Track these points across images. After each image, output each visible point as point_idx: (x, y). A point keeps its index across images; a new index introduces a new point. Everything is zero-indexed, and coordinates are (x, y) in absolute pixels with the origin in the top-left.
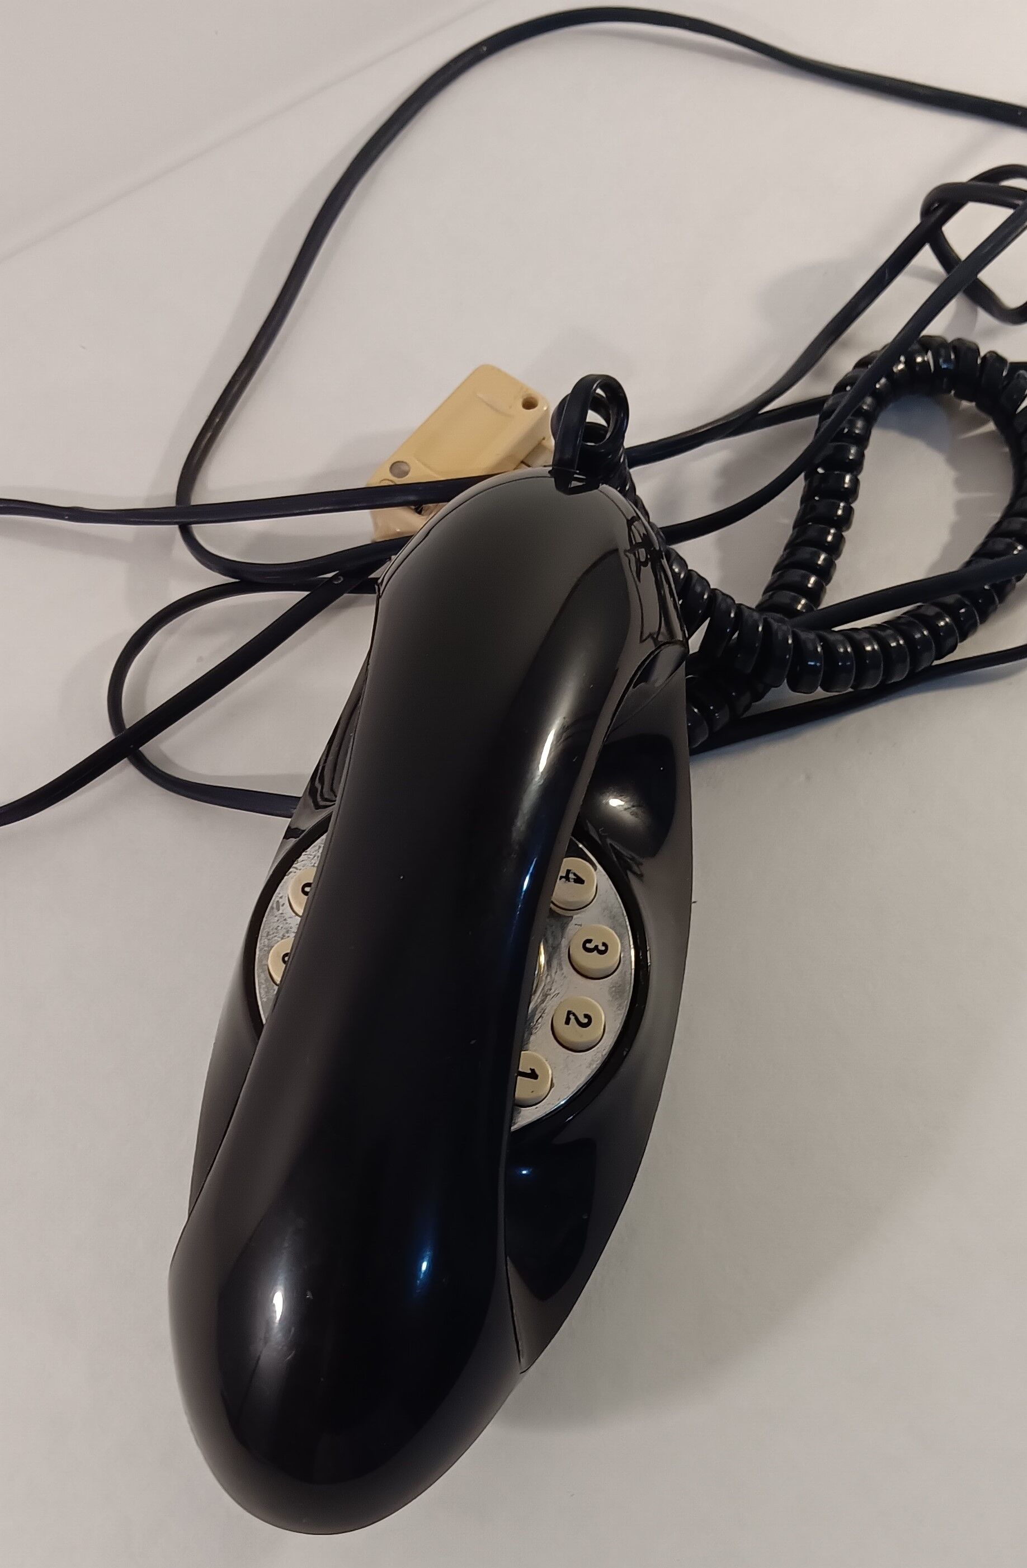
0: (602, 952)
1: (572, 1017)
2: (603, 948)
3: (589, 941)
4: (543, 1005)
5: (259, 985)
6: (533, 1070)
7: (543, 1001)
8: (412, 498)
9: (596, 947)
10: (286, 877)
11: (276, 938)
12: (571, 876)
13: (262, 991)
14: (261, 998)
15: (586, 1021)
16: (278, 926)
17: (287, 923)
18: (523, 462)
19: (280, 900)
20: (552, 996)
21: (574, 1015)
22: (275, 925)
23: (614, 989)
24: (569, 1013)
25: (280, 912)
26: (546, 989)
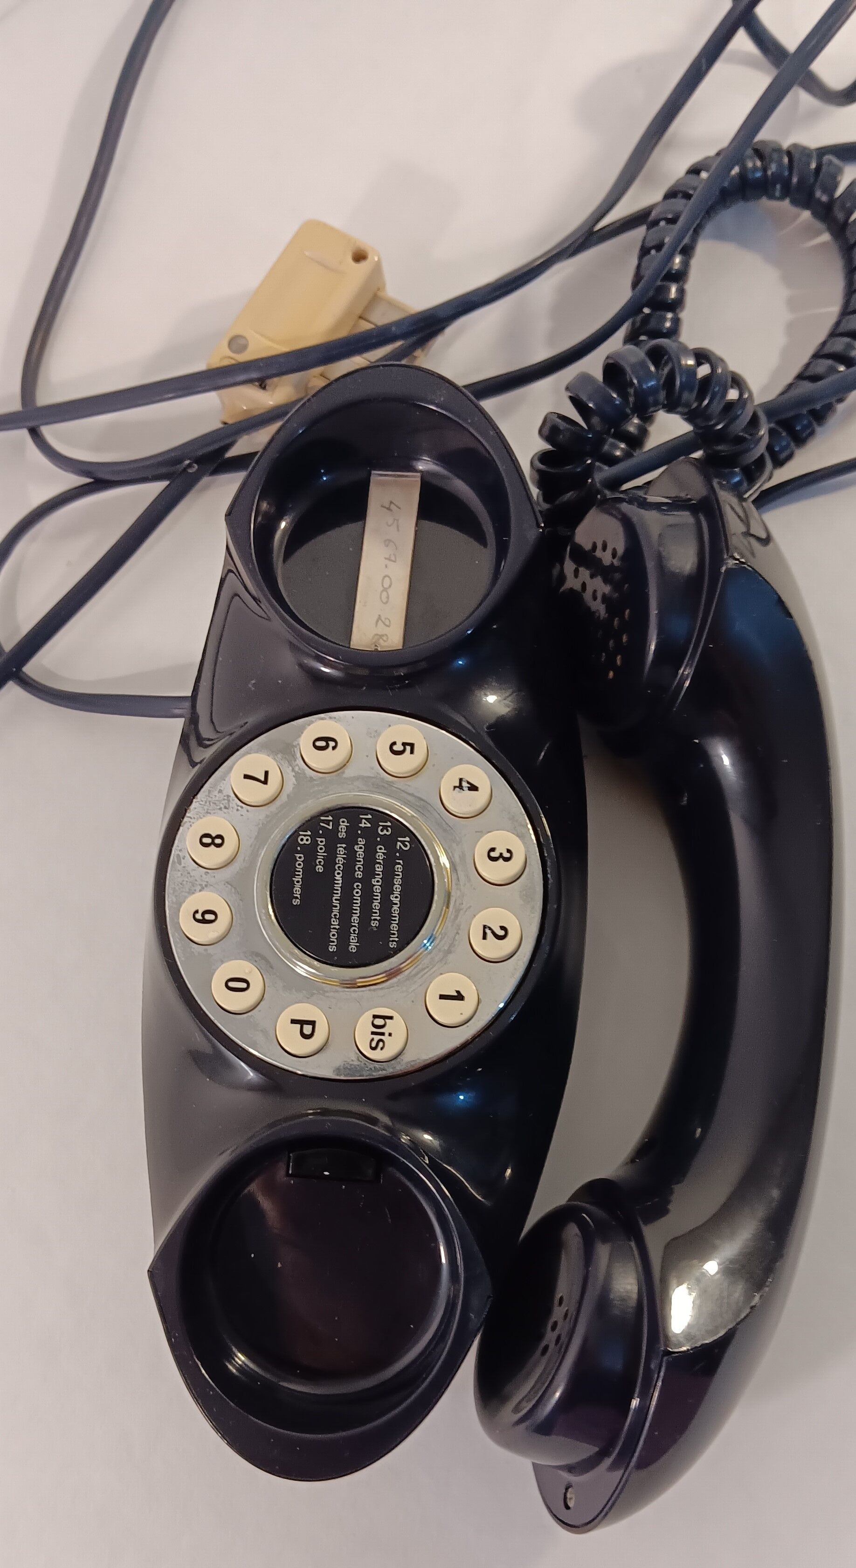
0: (507, 860)
1: (488, 931)
2: (508, 855)
3: (493, 850)
4: (457, 922)
5: (175, 946)
6: (458, 992)
7: (456, 917)
8: (254, 375)
9: (501, 854)
10: (181, 828)
11: (183, 894)
12: (465, 784)
13: (179, 950)
14: (179, 958)
15: (502, 933)
16: (183, 881)
17: (191, 877)
18: (361, 317)
19: (180, 854)
20: (465, 910)
21: (490, 929)
22: (180, 880)
23: (524, 892)
24: (485, 927)
25: (183, 865)
26: (458, 903)
